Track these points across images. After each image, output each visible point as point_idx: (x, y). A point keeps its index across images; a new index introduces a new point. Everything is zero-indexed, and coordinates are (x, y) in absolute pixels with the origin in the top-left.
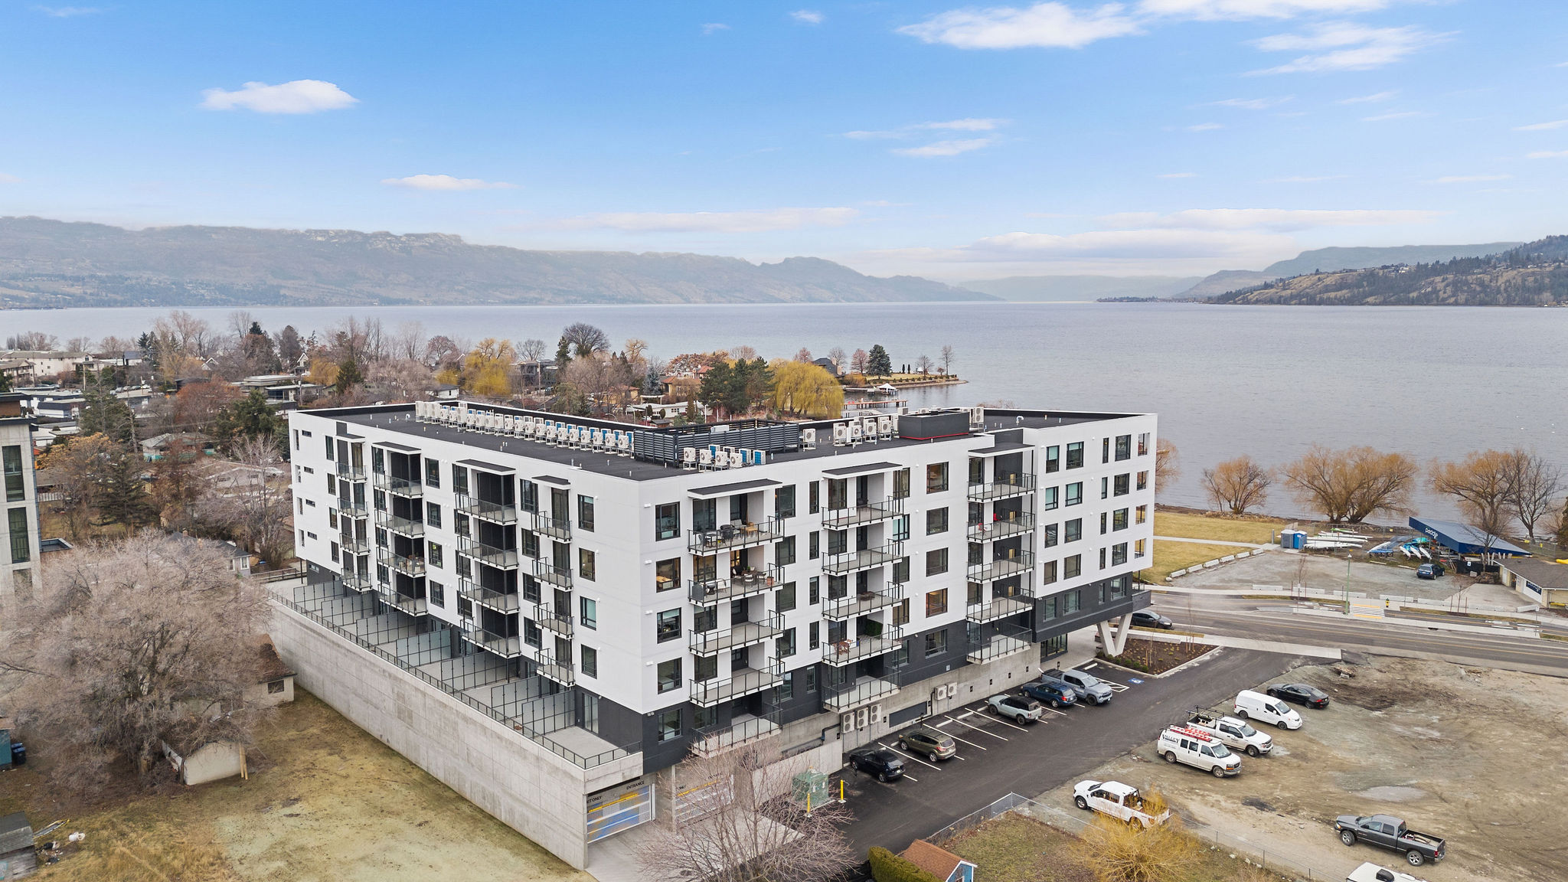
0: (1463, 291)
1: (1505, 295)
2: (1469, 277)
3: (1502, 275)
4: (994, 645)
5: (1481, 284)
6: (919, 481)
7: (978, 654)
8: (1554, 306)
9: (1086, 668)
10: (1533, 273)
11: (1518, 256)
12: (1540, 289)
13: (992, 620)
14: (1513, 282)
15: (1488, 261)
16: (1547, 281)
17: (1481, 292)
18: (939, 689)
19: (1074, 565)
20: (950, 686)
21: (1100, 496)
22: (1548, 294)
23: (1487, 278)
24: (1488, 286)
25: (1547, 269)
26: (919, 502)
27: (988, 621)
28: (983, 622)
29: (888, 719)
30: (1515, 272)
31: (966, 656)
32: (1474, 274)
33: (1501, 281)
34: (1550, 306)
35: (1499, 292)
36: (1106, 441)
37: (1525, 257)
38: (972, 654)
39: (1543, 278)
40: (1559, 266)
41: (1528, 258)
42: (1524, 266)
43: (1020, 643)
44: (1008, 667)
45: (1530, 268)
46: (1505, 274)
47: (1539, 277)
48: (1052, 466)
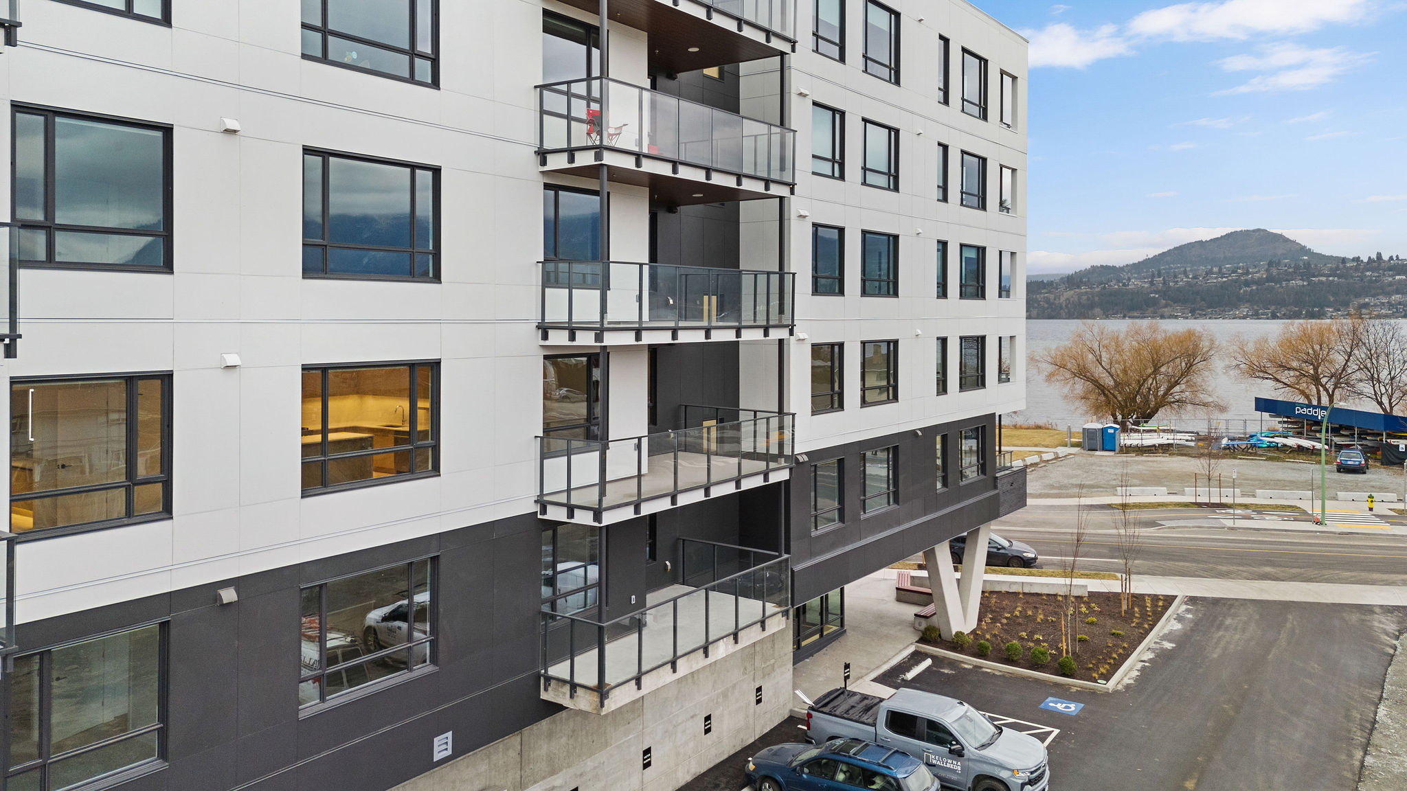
0: (1034, 308)
1: (1066, 311)
2: (1038, 296)
3: (1063, 294)
4: (657, 621)
5: (1047, 301)
7: (585, 667)
8: (1105, 319)
9: (910, 676)
10: (1086, 293)
11: (1073, 281)
12: (1092, 306)
13: (647, 509)
14: (1072, 299)
15: (1051, 283)
16: (1097, 299)
17: (1048, 308)
19: (882, 369)
22: (1099, 310)
23: (1052, 297)
24: (1053, 304)
25: (1097, 290)
27: (628, 514)
28: (609, 519)
30: (1072, 292)
31: (539, 680)
32: (1041, 293)
33: (1062, 299)
34: (1101, 319)
35: (1061, 308)
37: (1079, 280)
38: (560, 670)
39: (1093, 297)
40: (1105, 288)
41: (1081, 281)
42: (1079, 287)
43: (751, 608)
44: (700, 701)
45: (1083, 289)
46: (1065, 294)
47: (1090, 296)
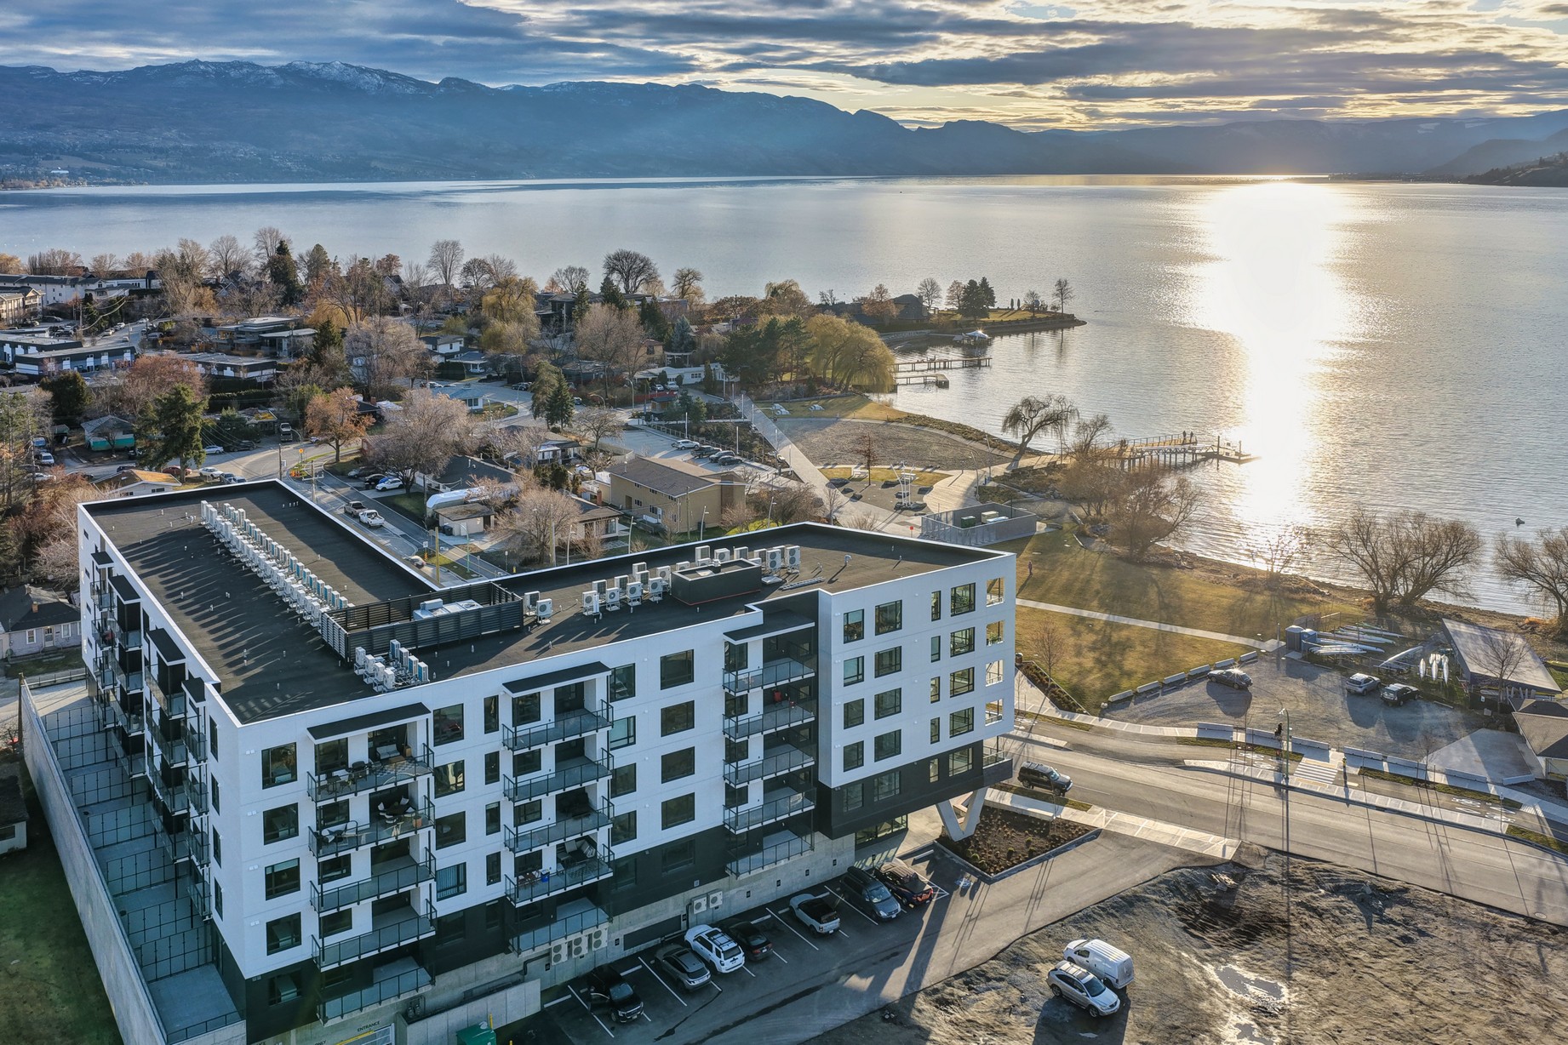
6: (648, 677)
9: (918, 857)
18: (696, 902)
19: (888, 745)
20: (712, 896)
21: (929, 658)
26: (650, 700)
29: (622, 942)
31: (724, 867)
36: (938, 595)
38: (731, 865)
48: (853, 632)
